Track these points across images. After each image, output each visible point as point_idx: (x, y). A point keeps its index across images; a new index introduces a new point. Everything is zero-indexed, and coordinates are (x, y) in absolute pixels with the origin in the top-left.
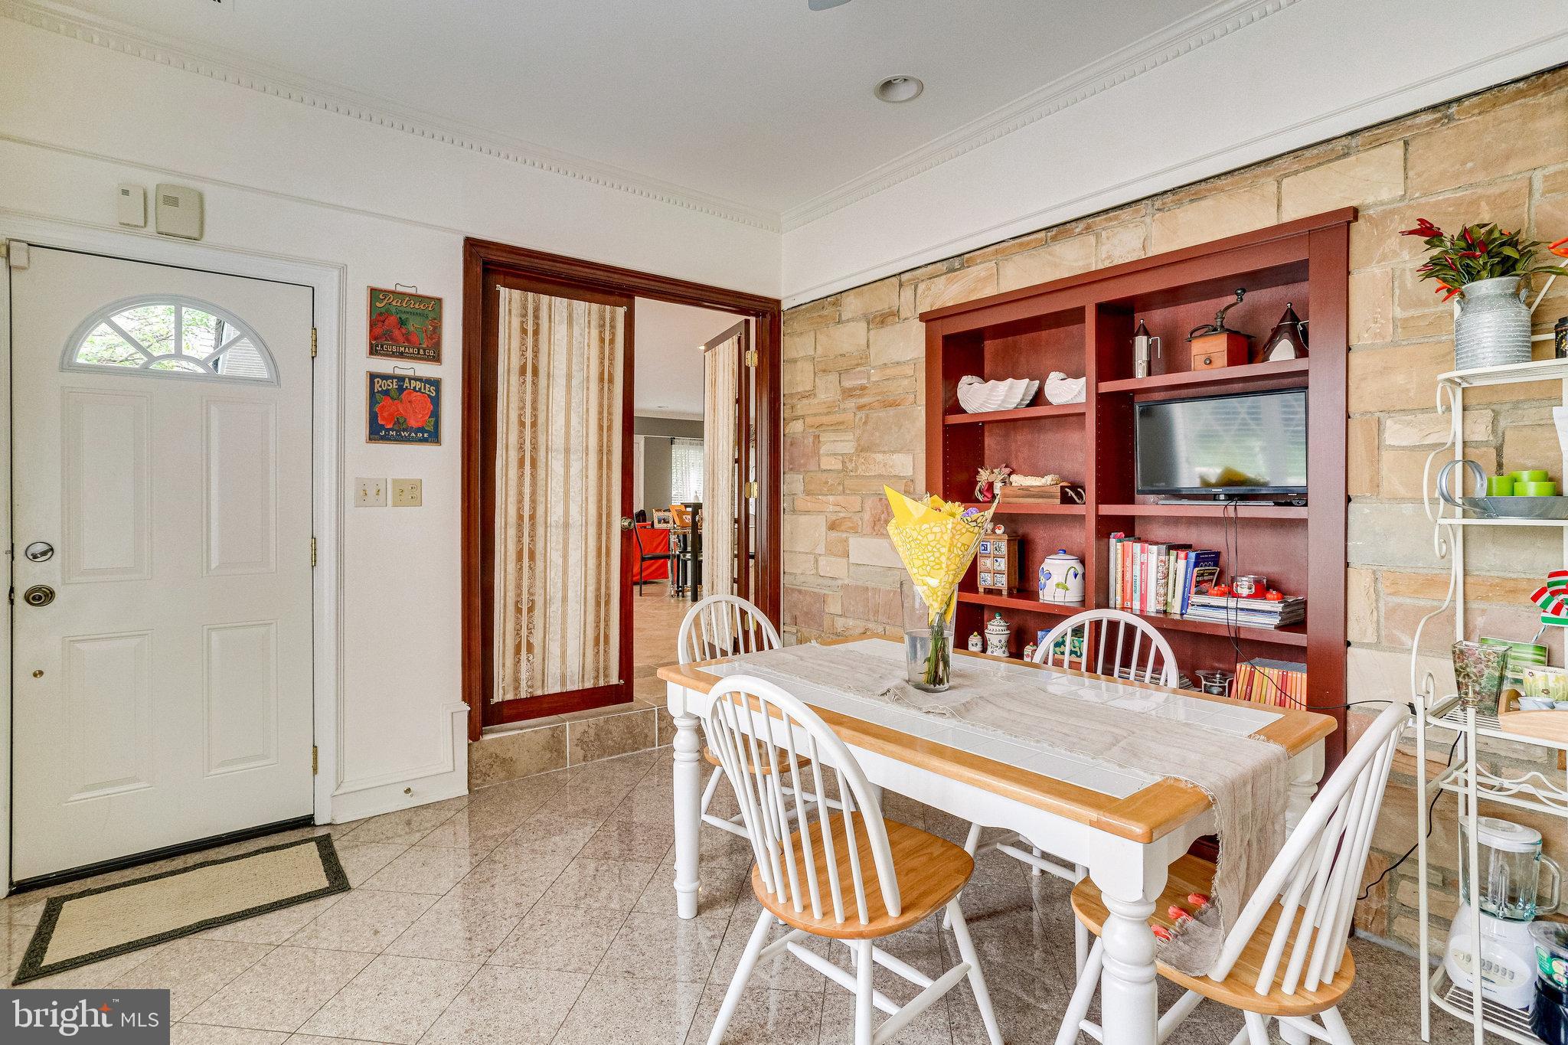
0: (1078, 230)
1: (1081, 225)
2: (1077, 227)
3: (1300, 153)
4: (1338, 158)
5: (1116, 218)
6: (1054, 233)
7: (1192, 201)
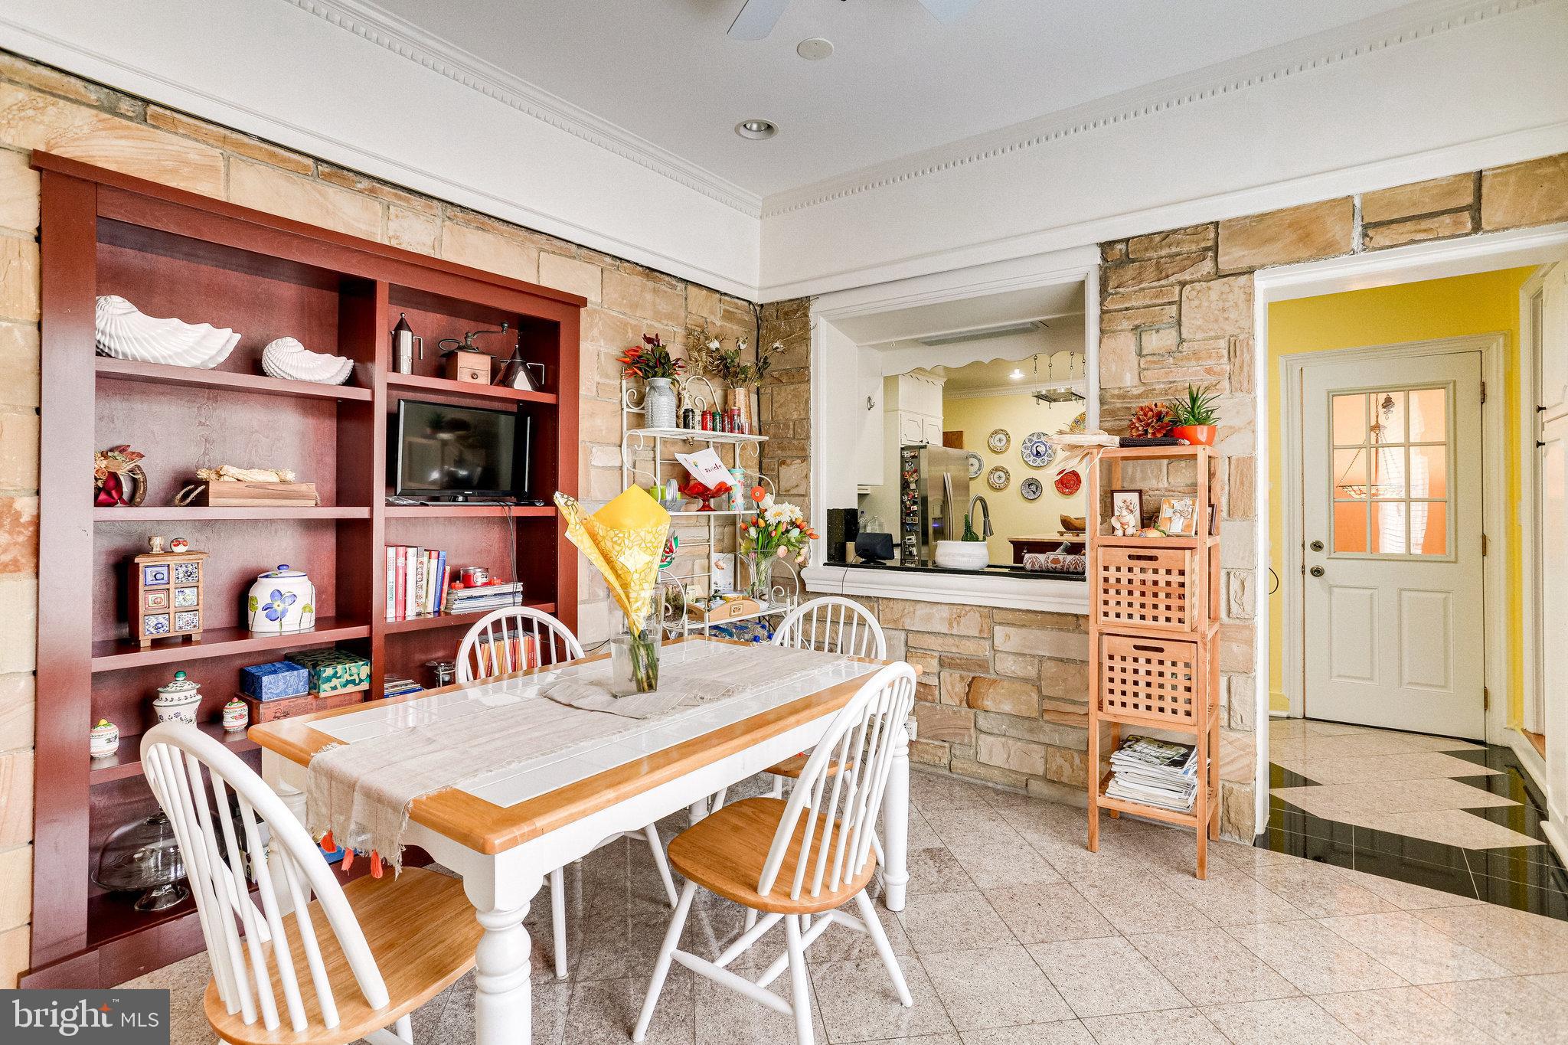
0: (359, 186)
1: (365, 184)
2: (360, 182)
3: (552, 238)
4: (570, 257)
5: (407, 200)
6: (327, 170)
7: (478, 228)
